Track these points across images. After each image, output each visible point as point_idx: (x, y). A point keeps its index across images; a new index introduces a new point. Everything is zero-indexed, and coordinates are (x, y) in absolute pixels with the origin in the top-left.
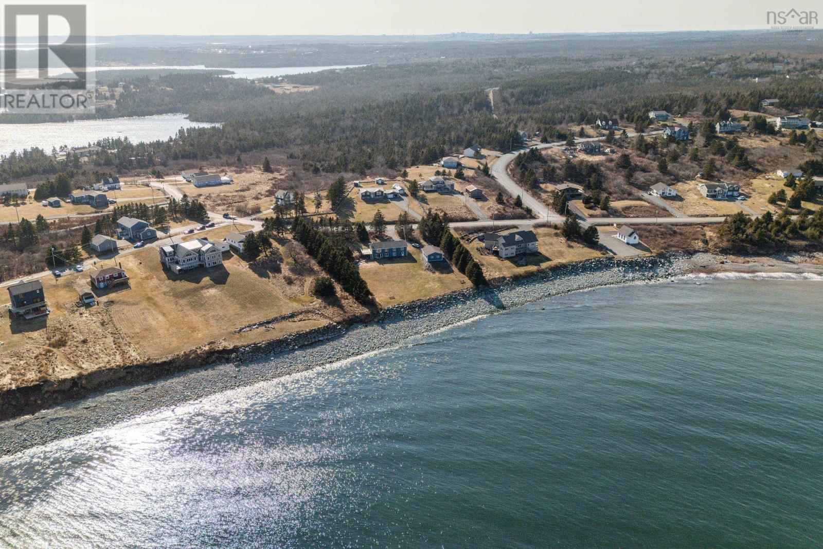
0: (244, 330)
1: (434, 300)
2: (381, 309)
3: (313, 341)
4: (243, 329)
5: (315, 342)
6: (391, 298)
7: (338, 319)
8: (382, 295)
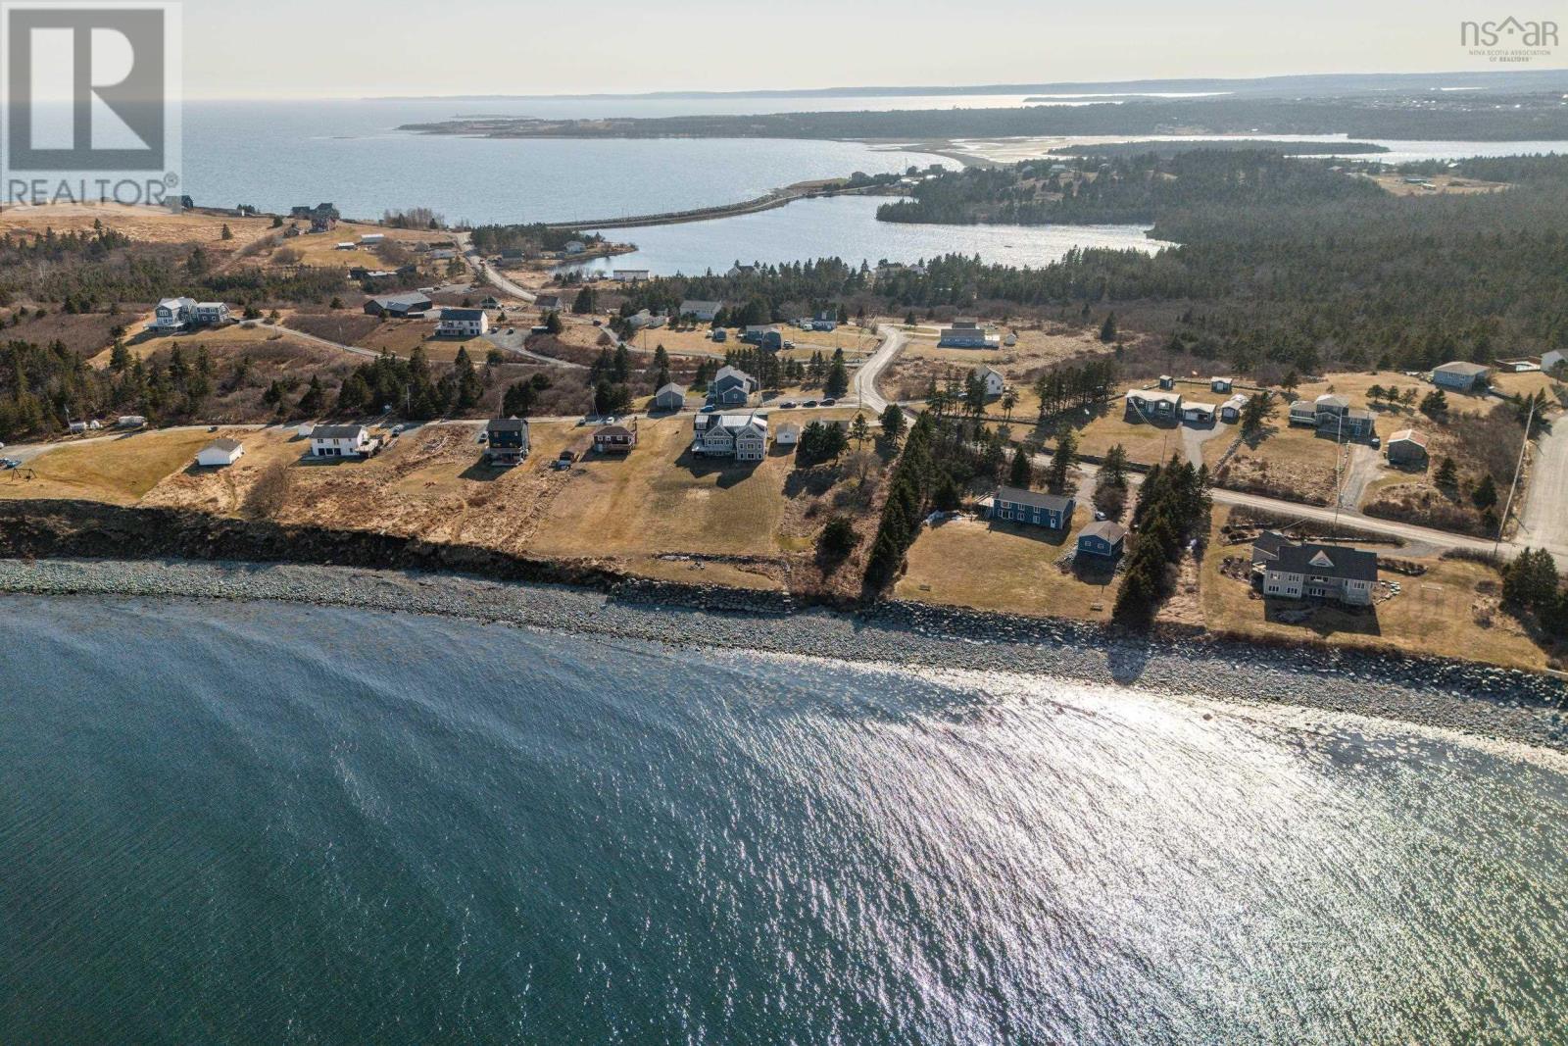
0: (667, 557)
2: (885, 599)
3: (734, 607)
4: (667, 554)
6: (922, 587)
7: (800, 587)
8: (919, 577)
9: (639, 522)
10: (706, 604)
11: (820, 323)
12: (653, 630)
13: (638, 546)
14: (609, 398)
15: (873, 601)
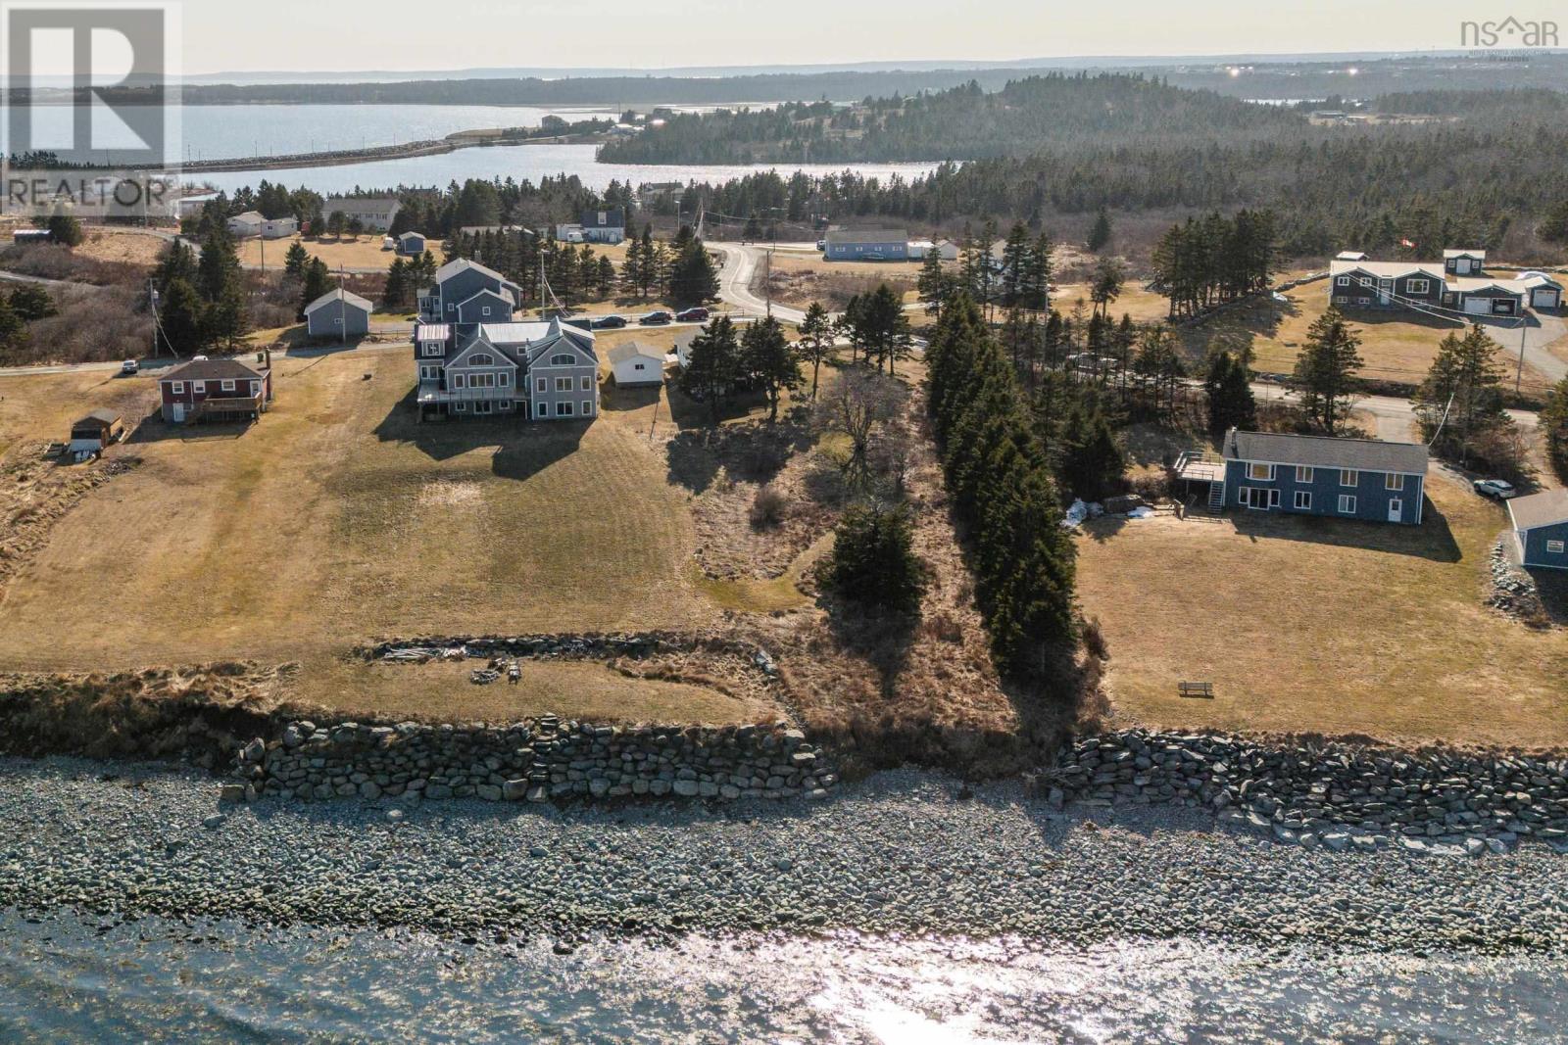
0: (400, 653)
1: (1459, 764)
2: (1092, 728)
3: (641, 787)
4: (399, 645)
5: (649, 797)
6: (1185, 690)
7: (828, 711)
8: (1153, 663)
9: (300, 568)
10: (548, 784)
11: (594, 232)
12: (390, 889)
13: (311, 629)
14: (194, 320)
15: (1066, 740)
